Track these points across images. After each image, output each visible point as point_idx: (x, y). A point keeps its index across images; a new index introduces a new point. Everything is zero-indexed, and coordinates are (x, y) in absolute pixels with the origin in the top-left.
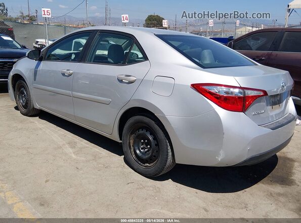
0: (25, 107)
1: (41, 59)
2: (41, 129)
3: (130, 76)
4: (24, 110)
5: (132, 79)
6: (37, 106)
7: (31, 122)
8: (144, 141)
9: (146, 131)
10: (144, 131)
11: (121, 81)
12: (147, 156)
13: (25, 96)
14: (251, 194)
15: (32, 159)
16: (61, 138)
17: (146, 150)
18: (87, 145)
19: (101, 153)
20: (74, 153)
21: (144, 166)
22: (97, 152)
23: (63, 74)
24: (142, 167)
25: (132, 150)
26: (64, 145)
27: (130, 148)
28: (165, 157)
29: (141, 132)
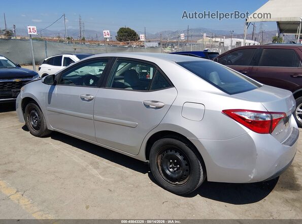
0: (37, 128)
1: (55, 84)
2: (58, 150)
3: (157, 102)
4: (35, 131)
5: (160, 104)
6: (51, 128)
7: (46, 144)
8: (173, 161)
9: (176, 152)
10: (173, 152)
11: (148, 106)
12: (177, 175)
13: (36, 117)
14: (271, 203)
15: (62, 184)
16: (82, 159)
17: (175, 169)
18: (109, 165)
19: (125, 173)
20: (100, 174)
21: (174, 184)
22: (121, 171)
23: (83, 99)
24: (172, 185)
25: (160, 169)
26: (87, 166)
27: (158, 168)
28: (198, 176)
29: (170, 153)
